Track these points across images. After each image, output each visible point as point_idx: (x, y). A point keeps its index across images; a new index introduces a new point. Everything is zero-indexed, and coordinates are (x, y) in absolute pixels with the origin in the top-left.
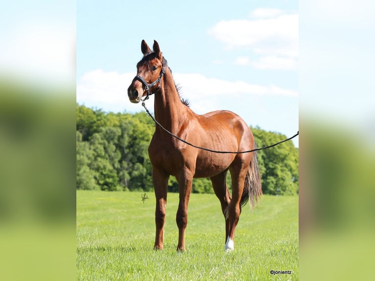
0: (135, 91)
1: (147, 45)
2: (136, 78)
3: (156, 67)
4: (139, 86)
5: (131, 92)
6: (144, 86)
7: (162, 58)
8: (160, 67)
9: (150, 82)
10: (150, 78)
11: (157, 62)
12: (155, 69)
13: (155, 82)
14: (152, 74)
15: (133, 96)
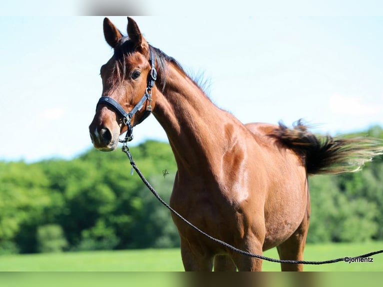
0: (104, 131)
1: (114, 28)
2: (103, 103)
3: (139, 70)
4: (111, 119)
5: (97, 134)
6: (120, 117)
7: (147, 48)
8: (147, 68)
9: (133, 104)
10: (130, 96)
11: (139, 60)
12: (136, 75)
13: (140, 103)
14: (134, 87)
15: (102, 141)
